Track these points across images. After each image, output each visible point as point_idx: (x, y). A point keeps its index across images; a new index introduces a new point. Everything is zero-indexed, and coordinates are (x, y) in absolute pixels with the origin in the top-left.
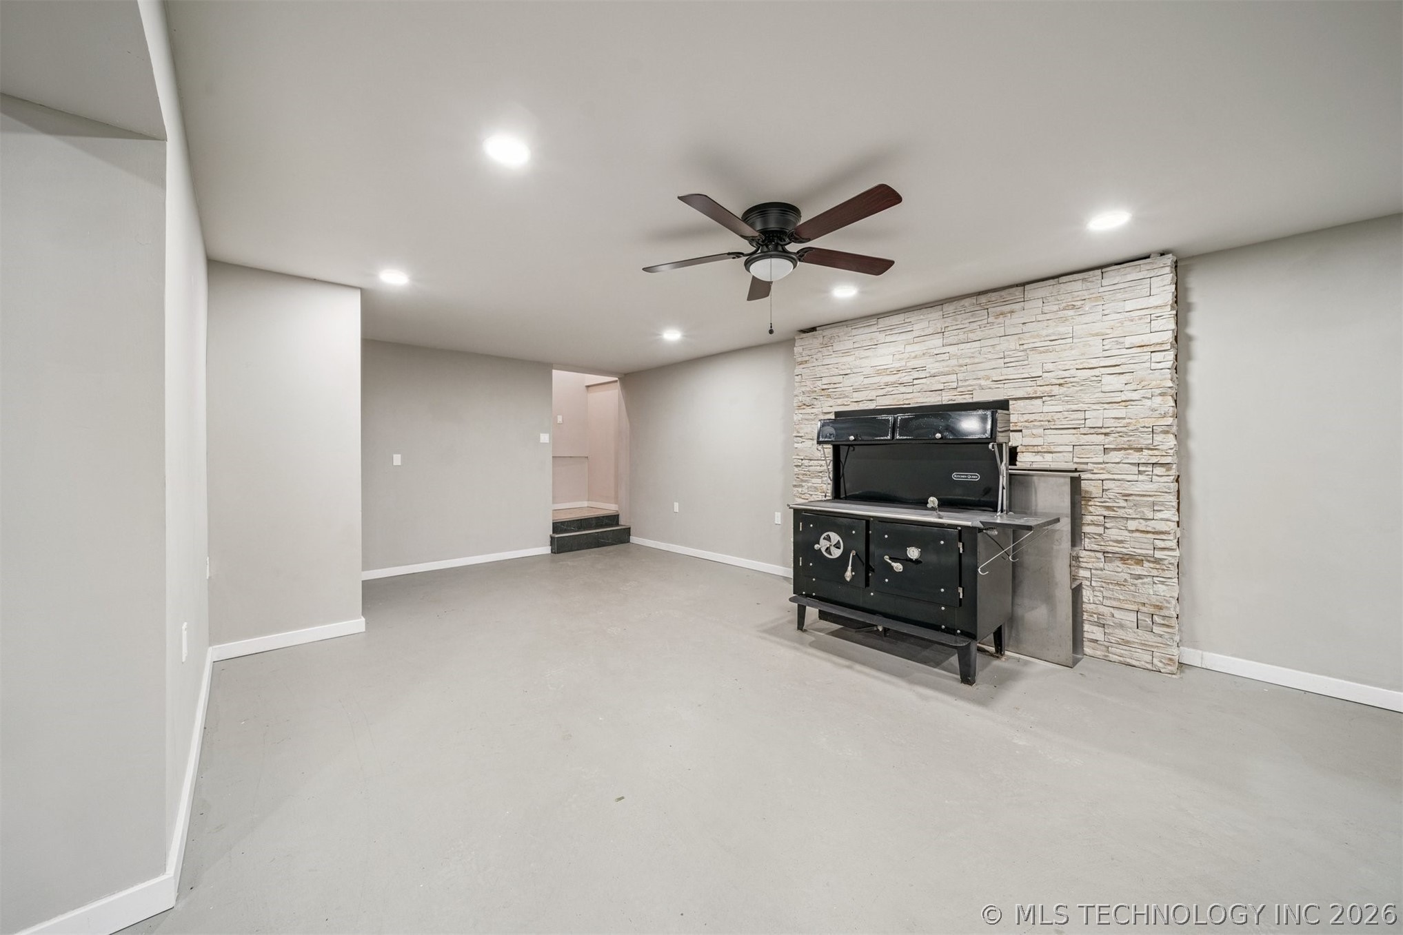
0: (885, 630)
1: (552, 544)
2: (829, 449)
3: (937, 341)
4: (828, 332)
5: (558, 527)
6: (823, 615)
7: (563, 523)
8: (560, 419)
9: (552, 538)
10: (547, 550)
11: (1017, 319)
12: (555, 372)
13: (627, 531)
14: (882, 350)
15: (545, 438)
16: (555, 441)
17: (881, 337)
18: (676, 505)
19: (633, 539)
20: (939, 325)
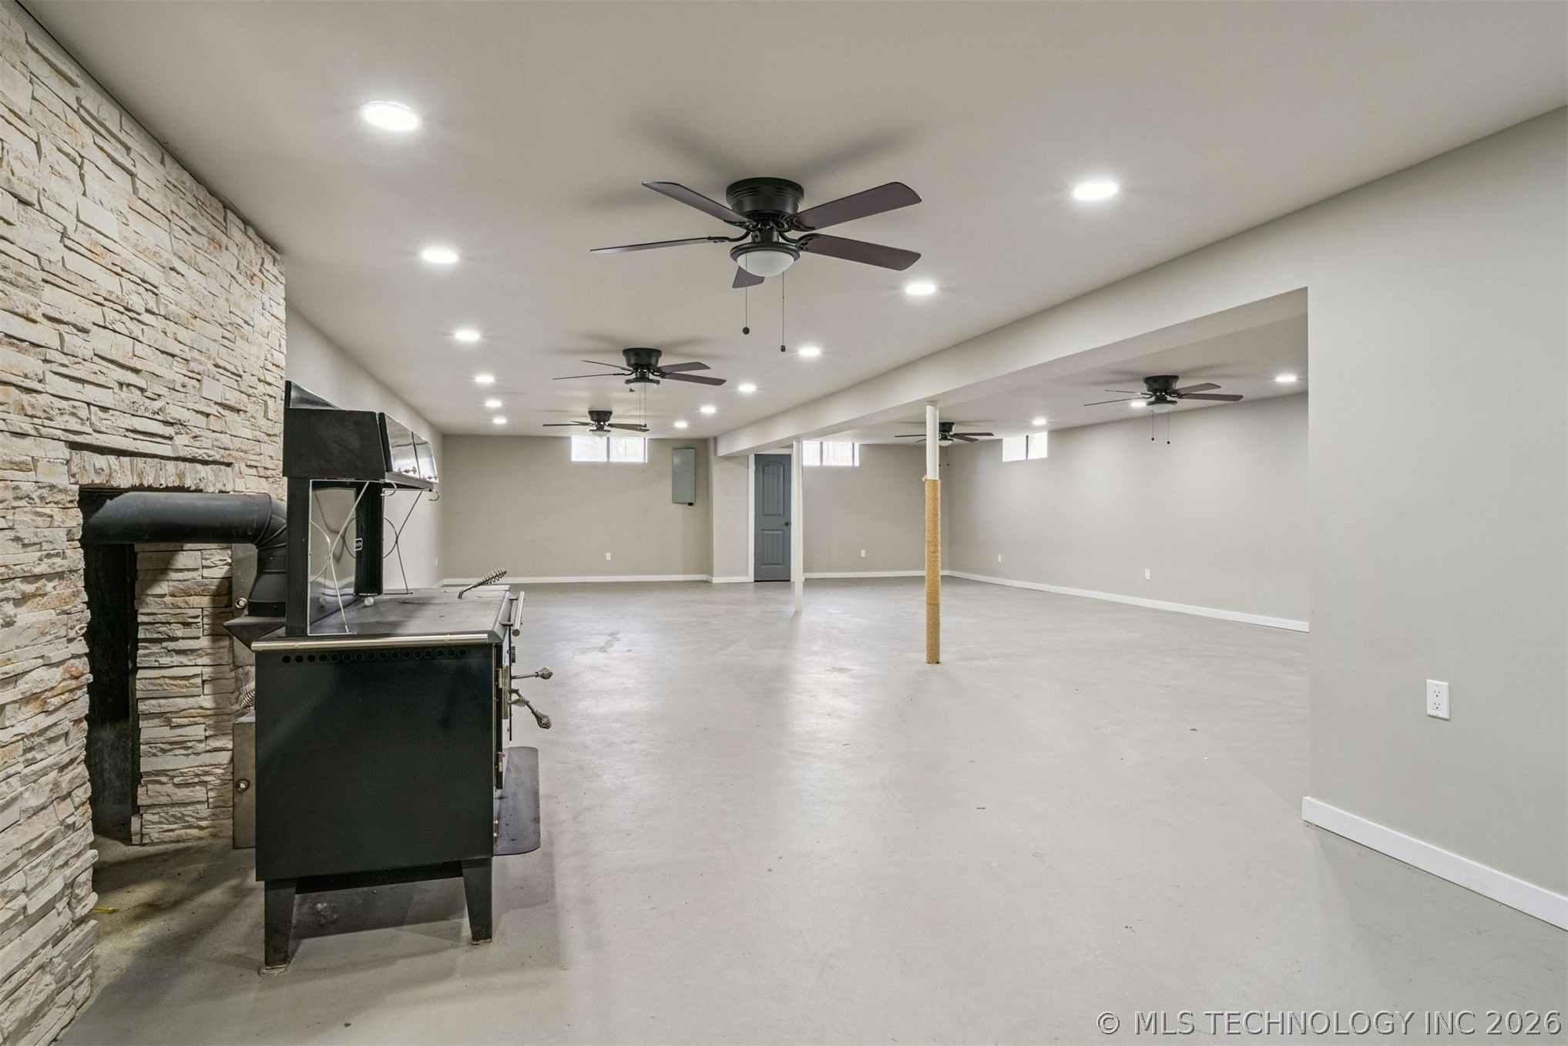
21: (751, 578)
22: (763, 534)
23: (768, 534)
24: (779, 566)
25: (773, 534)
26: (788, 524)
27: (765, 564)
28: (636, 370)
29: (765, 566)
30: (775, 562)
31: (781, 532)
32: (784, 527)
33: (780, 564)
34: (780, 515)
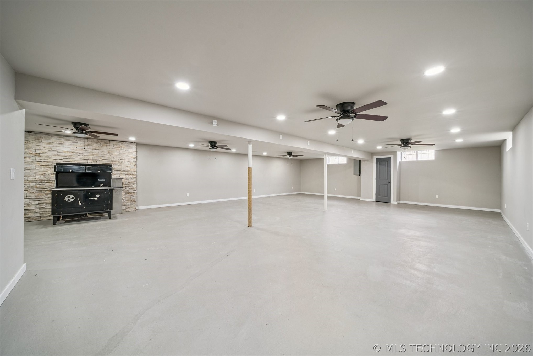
21: (374, 200)
22: (379, 186)
23: (381, 186)
24: (386, 197)
25: (383, 186)
26: (389, 182)
27: (380, 196)
28: (211, 146)
29: (380, 197)
30: (383, 196)
31: (386, 185)
32: (388, 184)
33: (386, 196)
34: (386, 179)
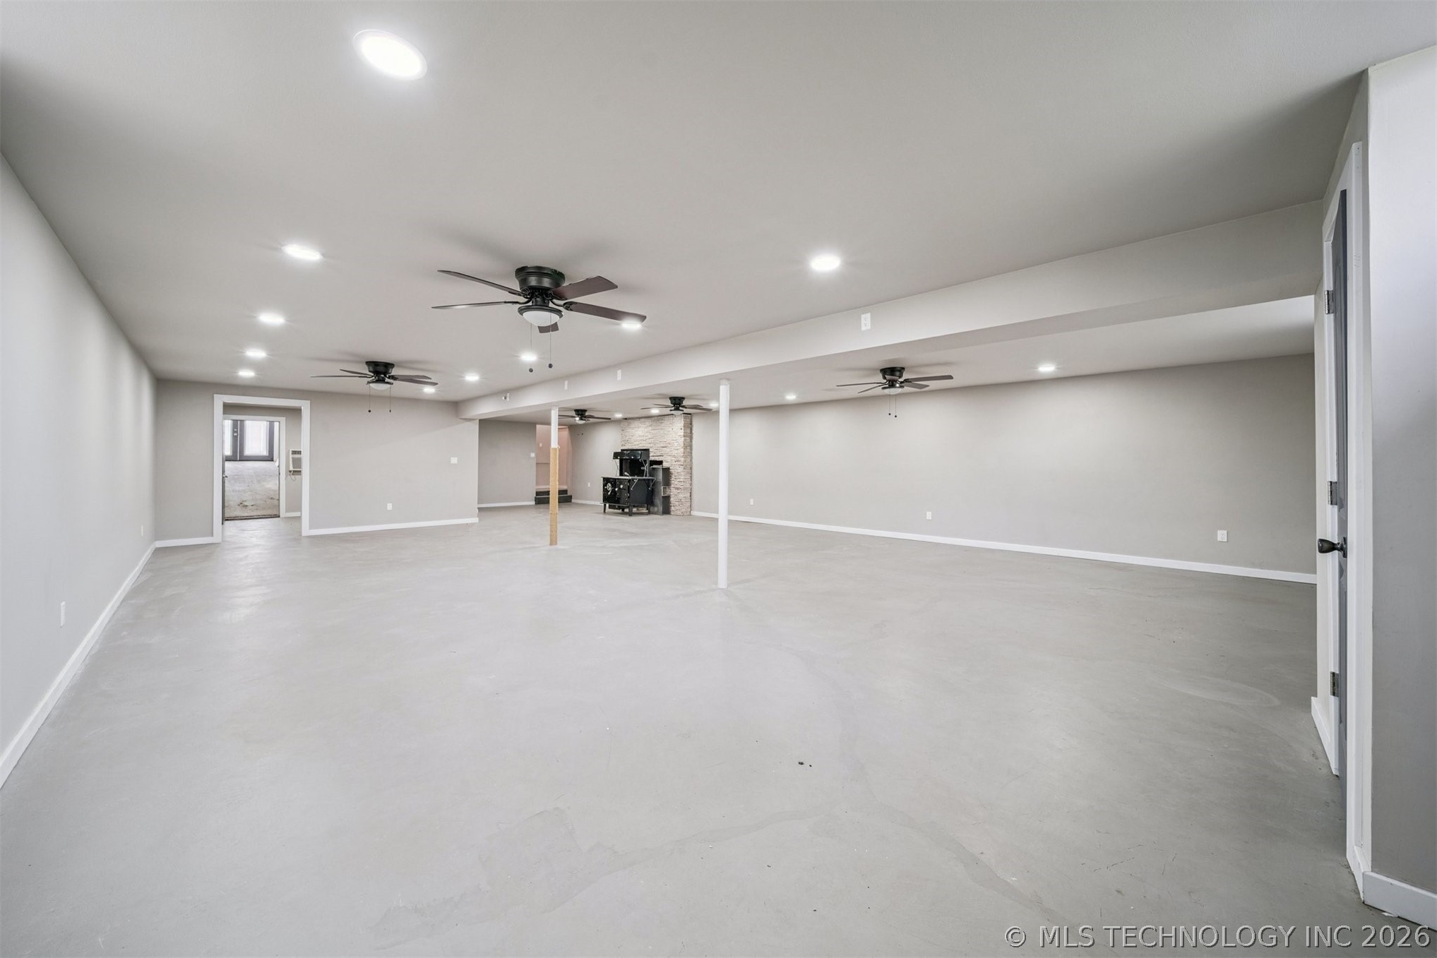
0: (619, 506)
1: (535, 500)
2: (618, 461)
3: (650, 428)
4: (629, 421)
5: (538, 493)
6: (610, 507)
7: (541, 492)
8: (541, 445)
9: (536, 498)
10: (533, 503)
11: (663, 425)
12: (537, 426)
13: (571, 497)
14: (641, 429)
15: (533, 455)
16: (537, 456)
17: (640, 425)
18: (589, 484)
19: (573, 500)
20: (650, 423)
